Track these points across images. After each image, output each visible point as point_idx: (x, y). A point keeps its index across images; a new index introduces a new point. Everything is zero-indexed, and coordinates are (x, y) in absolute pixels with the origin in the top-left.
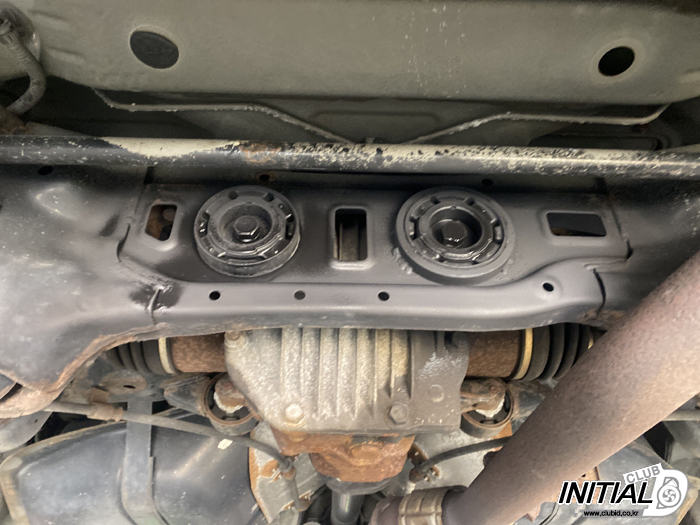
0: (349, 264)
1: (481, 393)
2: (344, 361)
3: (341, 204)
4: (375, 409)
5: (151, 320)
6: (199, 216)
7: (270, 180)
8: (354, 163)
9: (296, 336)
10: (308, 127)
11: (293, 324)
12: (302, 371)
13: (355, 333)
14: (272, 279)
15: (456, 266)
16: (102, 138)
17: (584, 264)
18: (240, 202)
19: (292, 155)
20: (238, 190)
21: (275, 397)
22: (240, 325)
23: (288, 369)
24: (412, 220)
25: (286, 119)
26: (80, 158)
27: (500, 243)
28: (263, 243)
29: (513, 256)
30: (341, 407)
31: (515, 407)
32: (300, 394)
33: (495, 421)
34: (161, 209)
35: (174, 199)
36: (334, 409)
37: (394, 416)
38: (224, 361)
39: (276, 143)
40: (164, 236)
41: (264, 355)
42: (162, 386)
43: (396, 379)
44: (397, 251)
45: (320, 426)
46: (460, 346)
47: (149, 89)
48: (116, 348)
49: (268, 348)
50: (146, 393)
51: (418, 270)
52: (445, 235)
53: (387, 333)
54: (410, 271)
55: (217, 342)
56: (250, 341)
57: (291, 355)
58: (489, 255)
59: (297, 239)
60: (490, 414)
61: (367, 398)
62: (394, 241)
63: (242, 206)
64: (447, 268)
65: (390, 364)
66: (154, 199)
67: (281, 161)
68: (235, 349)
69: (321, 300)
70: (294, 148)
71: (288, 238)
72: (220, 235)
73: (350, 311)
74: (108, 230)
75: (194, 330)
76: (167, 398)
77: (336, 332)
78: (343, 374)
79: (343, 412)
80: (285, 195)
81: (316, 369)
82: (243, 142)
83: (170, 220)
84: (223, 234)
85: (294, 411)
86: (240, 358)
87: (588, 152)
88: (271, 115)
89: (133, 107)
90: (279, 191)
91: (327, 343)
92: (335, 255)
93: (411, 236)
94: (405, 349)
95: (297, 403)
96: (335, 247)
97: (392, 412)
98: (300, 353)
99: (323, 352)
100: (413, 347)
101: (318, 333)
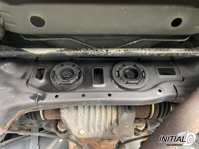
0: (98, 85)
1: (138, 123)
2: (97, 116)
3: (95, 67)
4: (108, 131)
5: (37, 105)
6: (52, 72)
7: (74, 60)
8: (99, 54)
9: (82, 108)
10: (85, 44)
11: (81, 105)
12: (84, 119)
13: (101, 107)
14: (75, 91)
15: (131, 85)
16: (21, 49)
17: (170, 83)
18: (65, 67)
19: (80, 52)
20: (64, 63)
21: (76, 127)
22: (65, 106)
23: (80, 118)
24: (117, 71)
25: (78, 42)
26: (14, 55)
27: (144, 77)
28: (72, 79)
29: (148, 81)
30: (97, 130)
31: (149, 126)
32: (84, 126)
33: (143, 131)
34: (40, 70)
35: (44, 67)
36: (95, 131)
37: (114, 133)
38: (60, 116)
39: (75, 49)
40: (41, 78)
41: (72, 114)
42: (41, 123)
43: (114, 120)
44: (113, 80)
45: (90, 136)
46: (133, 109)
47: (36, 34)
48: (27, 113)
49: (73, 112)
50: (36, 126)
51: (120, 86)
52: (127, 75)
53: (111, 106)
54: (117, 87)
55: (58, 111)
56: (68, 110)
57: (81, 114)
58: (141, 81)
59: (82, 78)
60: (141, 129)
61: (105, 127)
62: (112, 78)
63: (65, 68)
64: (129, 85)
65: (112, 116)
66: (38, 67)
67: (77, 54)
68: (64, 112)
69: (90, 97)
70: (81, 50)
71: (79, 77)
72: (58, 77)
73: (99, 100)
74: (23, 77)
75: (50, 107)
76: (43, 127)
77: (95, 106)
78: (97, 120)
79: (98, 132)
80: (78, 64)
81: (89, 118)
82: (65, 49)
83: (43, 73)
84: (59, 77)
85: (82, 132)
86: (65, 115)
87: (170, 49)
88: (73, 41)
89: (32, 40)
90: (76, 63)
91: (92, 110)
92: (94, 82)
93: (117, 76)
94: (116, 111)
95: (83, 129)
96: (94, 80)
97: (113, 131)
98: (84, 113)
99: (91, 113)
100: (118, 110)
101: (89, 107)
